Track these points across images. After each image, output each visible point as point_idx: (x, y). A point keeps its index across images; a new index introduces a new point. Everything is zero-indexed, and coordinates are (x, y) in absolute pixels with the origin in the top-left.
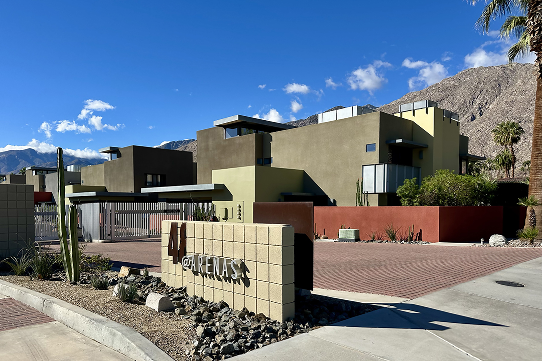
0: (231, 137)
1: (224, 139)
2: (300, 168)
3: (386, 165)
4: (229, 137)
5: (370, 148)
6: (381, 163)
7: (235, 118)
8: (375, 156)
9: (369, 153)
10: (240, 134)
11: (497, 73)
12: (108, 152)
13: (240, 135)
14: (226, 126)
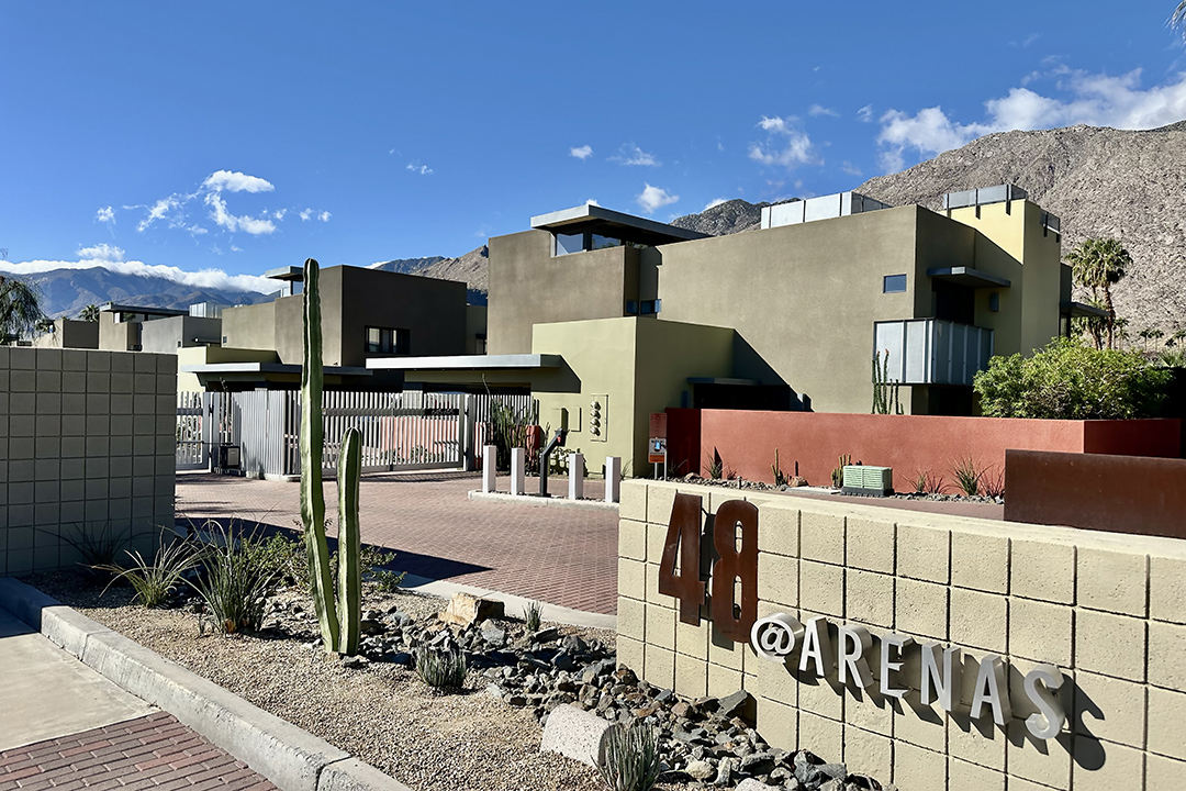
0: (567, 254)
1: (553, 256)
2: (726, 323)
3: (931, 322)
4: (563, 252)
5: (892, 283)
6: (918, 317)
7: (582, 212)
8: (905, 301)
9: (891, 296)
10: (588, 246)
11: (1046, 144)
12: (285, 278)
13: (589, 249)
14: (556, 230)
